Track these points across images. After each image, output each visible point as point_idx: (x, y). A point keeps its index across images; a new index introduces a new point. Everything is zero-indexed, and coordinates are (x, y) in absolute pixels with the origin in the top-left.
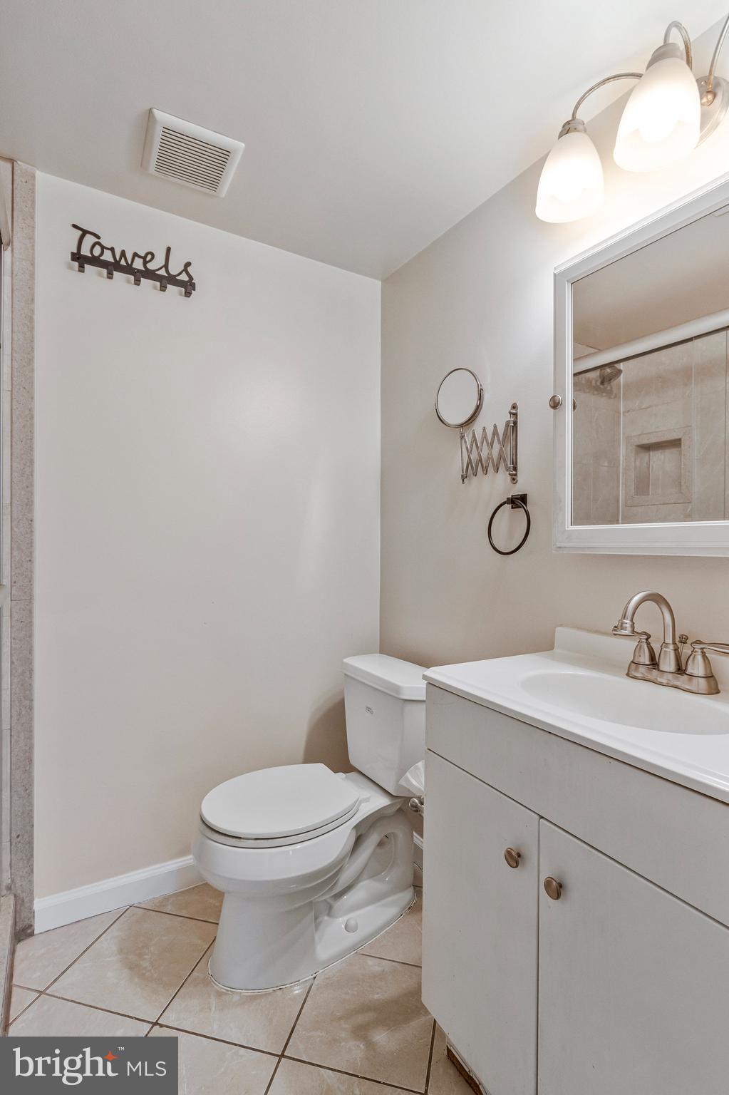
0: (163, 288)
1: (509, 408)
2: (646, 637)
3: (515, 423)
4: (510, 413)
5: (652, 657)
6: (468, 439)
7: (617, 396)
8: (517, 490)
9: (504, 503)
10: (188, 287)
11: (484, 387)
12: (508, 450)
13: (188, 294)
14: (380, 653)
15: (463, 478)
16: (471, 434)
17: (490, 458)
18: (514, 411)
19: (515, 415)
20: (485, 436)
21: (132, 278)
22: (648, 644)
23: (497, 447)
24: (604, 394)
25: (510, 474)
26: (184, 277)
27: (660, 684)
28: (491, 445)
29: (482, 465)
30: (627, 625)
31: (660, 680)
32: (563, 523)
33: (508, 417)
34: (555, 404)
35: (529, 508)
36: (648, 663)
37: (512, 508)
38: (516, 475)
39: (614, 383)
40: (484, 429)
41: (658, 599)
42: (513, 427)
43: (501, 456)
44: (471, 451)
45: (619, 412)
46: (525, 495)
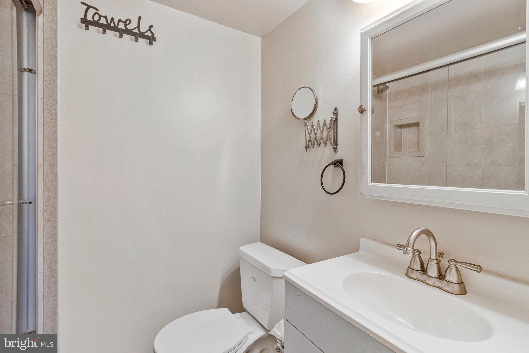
0: (136, 40)
1: (333, 110)
2: (418, 253)
3: (336, 119)
4: (333, 113)
5: (422, 266)
6: (309, 126)
7: (385, 100)
8: (338, 157)
9: (330, 164)
10: (152, 39)
11: (318, 98)
12: (332, 133)
13: (151, 43)
14: (261, 242)
15: (307, 148)
16: (311, 124)
17: (321, 138)
18: (336, 112)
19: (336, 114)
20: (319, 126)
21: (118, 34)
22: (420, 257)
23: (325, 132)
24: (379, 99)
25: (333, 148)
26: (149, 34)
27: (428, 284)
28: (322, 131)
29: (317, 141)
30: (410, 251)
31: (428, 282)
32: (367, 180)
33: (332, 115)
34: (362, 110)
35: (345, 167)
36: (419, 269)
37: (335, 167)
38: (337, 148)
39: (384, 93)
40: (318, 121)
41: (428, 233)
42: (335, 121)
43: (328, 137)
44: (311, 134)
45: (386, 108)
46: (342, 160)
